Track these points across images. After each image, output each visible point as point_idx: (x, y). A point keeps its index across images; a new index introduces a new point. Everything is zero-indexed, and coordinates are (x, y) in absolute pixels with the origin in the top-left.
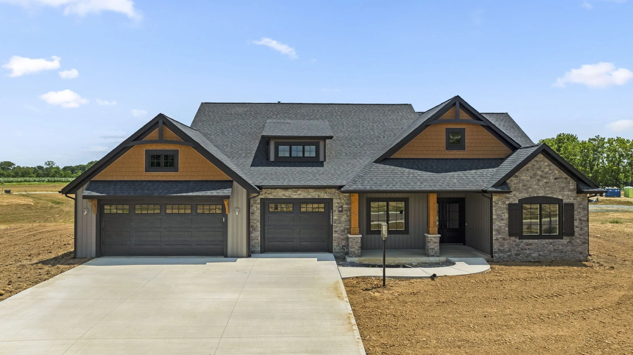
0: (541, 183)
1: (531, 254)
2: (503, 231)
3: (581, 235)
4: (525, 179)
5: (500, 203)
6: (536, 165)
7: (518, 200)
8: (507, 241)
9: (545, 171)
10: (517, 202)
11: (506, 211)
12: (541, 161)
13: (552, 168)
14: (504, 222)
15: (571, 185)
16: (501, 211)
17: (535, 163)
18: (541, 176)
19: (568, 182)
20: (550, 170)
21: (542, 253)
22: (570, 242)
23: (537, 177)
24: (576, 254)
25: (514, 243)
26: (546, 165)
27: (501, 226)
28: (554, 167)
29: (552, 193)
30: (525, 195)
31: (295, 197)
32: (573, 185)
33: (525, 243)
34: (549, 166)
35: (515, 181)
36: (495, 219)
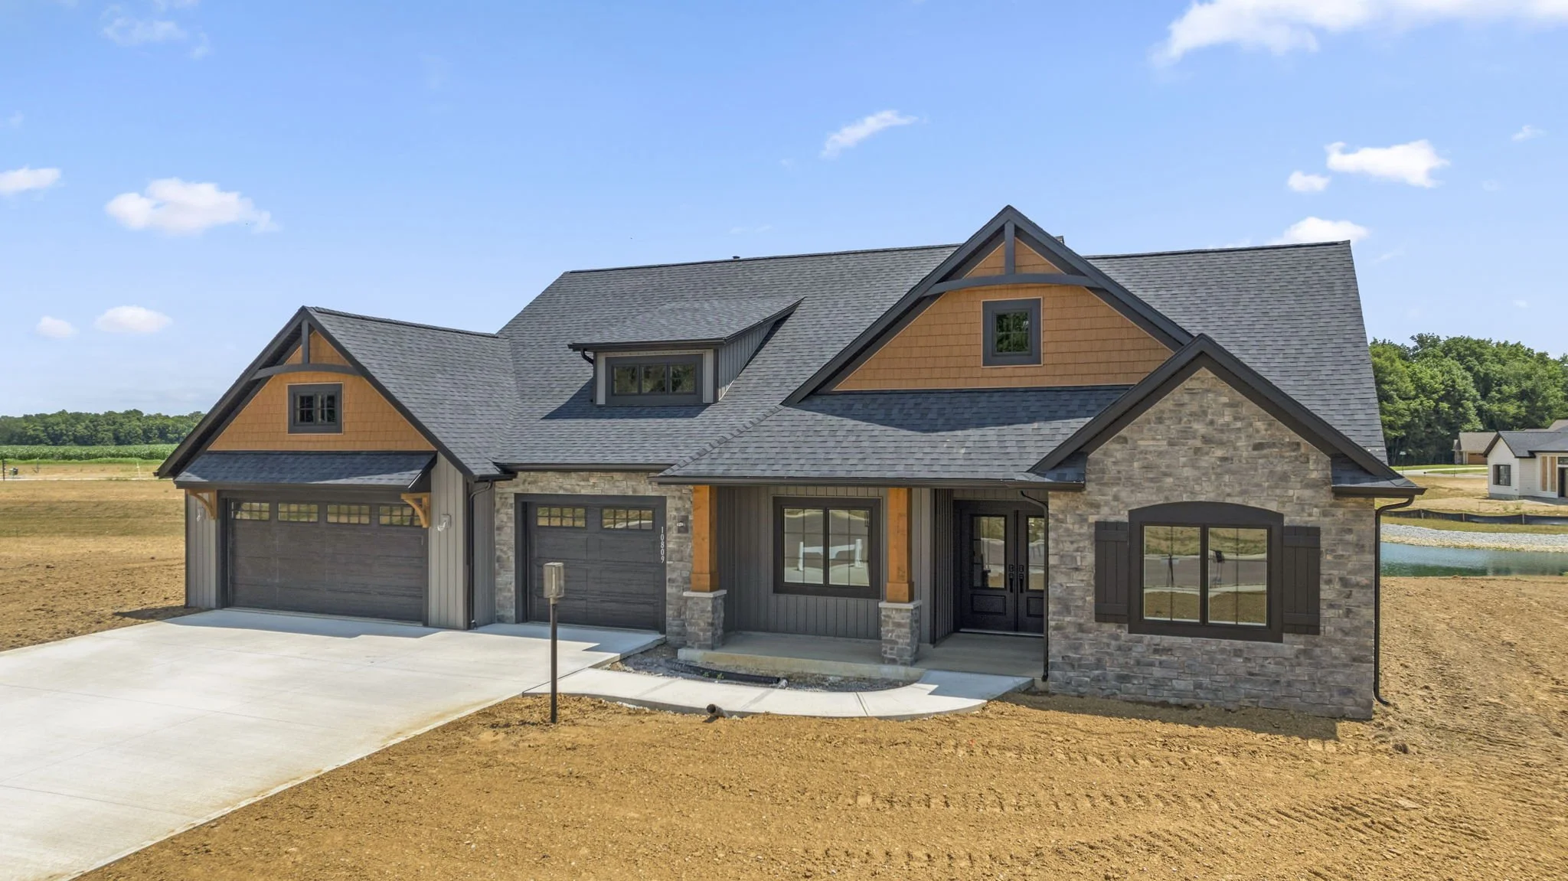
0: (1205, 462)
1: (1171, 680)
2: (1080, 603)
3: (1346, 634)
4: (1151, 449)
5: (1069, 519)
6: (1186, 404)
7: (1127, 513)
8: (1091, 635)
9: (1221, 421)
10: (1125, 519)
11: (1087, 543)
12: (1208, 391)
13: (1244, 411)
14: (1080, 578)
15: (1311, 466)
16: (1072, 542)
17: (1186, 398)
18: (1206, 440)
19: (1302, 459)
20: (1236, 419)
21: (1206, 681)
22: (1305, 652)
23: (1190, 442)
24: (1327, 694)
25: (1113, 643)
26: (1225, 405)
27: (1073, 589)
28: (1249, 408)
29: (1243, 493)
30: (1148, 497)
32: (1320, 466)
33: (1149, 645)
34: (1232, 405)
35: (1119, 455)
36: (1054, 566)
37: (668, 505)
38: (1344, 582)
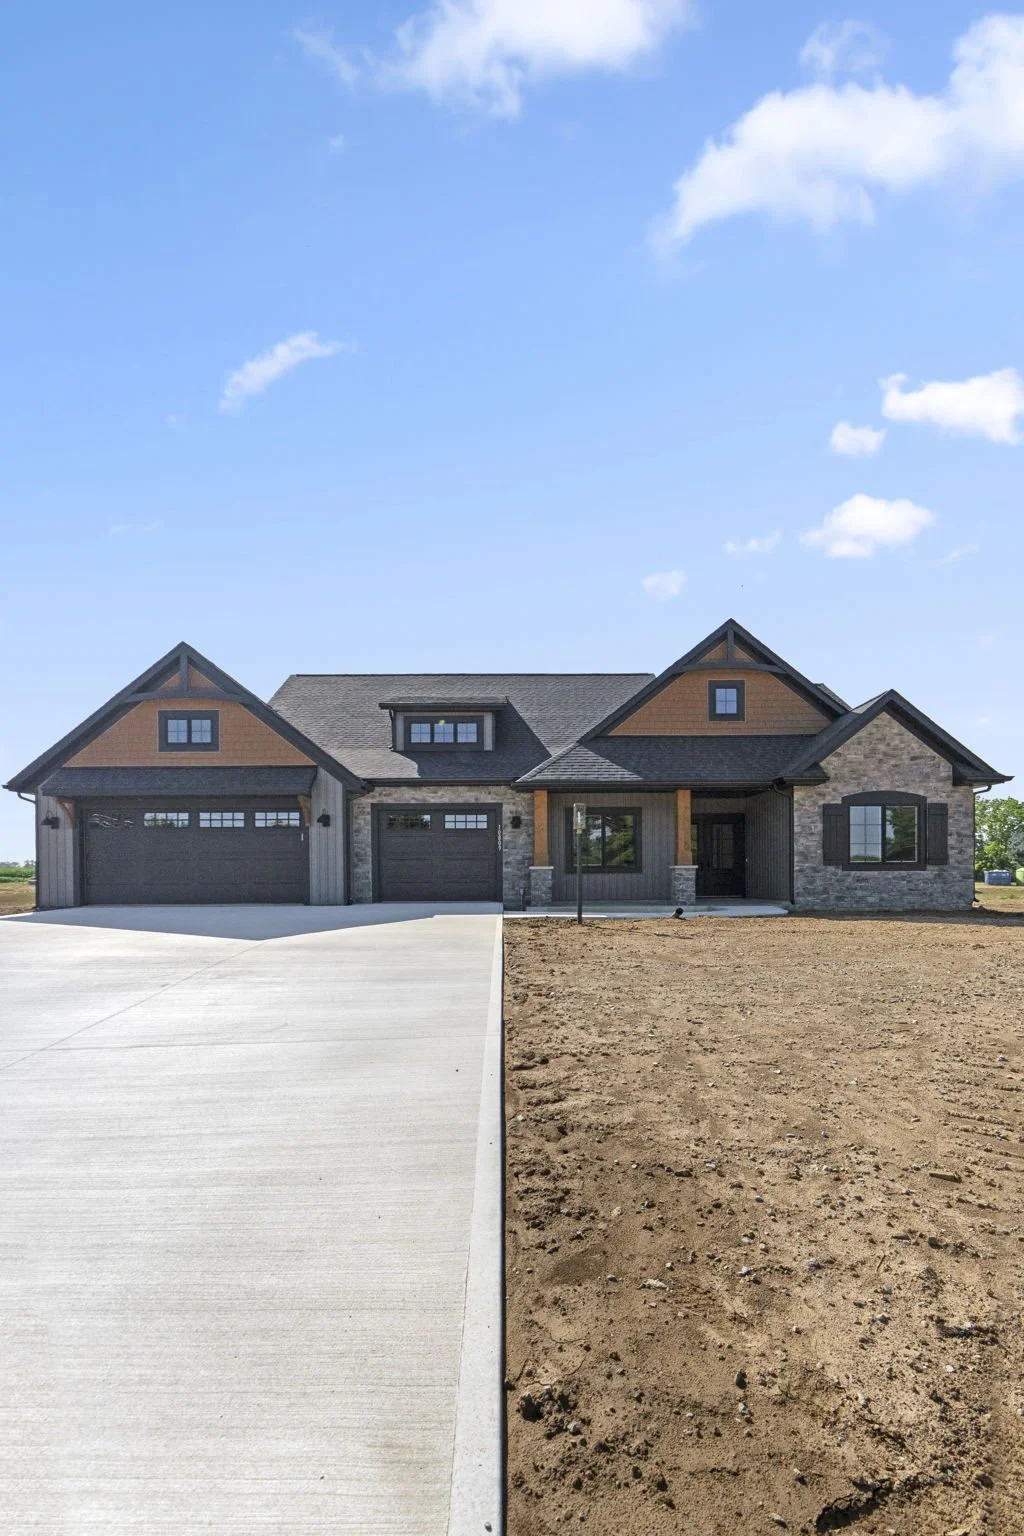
0: (885, 767)
1: (867, 897)
2: (813, 855)
3: (959, 863)
4: (855, 759)
5: (807, 803)
6: (874, 733)
7: (840, 799)
8: (821, 873)
9: (894, 743)
10: (840, 802)
11: (818, 818)
12: (886, 725)
13: (906, 737)
14: (814, 839)
15: (942, 769)
16: (809, 817)
17: (874, 730)
18: (885, 754)
19: (937, 765)
20: (902, 742)
21: (885, 896)
22: (939, 875)
23: (877, 756)
24: (951, 897)
25: (834, 877)
26: (896, 734)
27: (810, 846)
28: (909, 736)
29: (906, 784)
30: (852, 789)
31: (432, 801)
32: (947, 769)
33: (855, 877)
34: (901, 734)
35: (836, 764)
36: (798, 833)
37: (504, 808)
38: (959, 834)
